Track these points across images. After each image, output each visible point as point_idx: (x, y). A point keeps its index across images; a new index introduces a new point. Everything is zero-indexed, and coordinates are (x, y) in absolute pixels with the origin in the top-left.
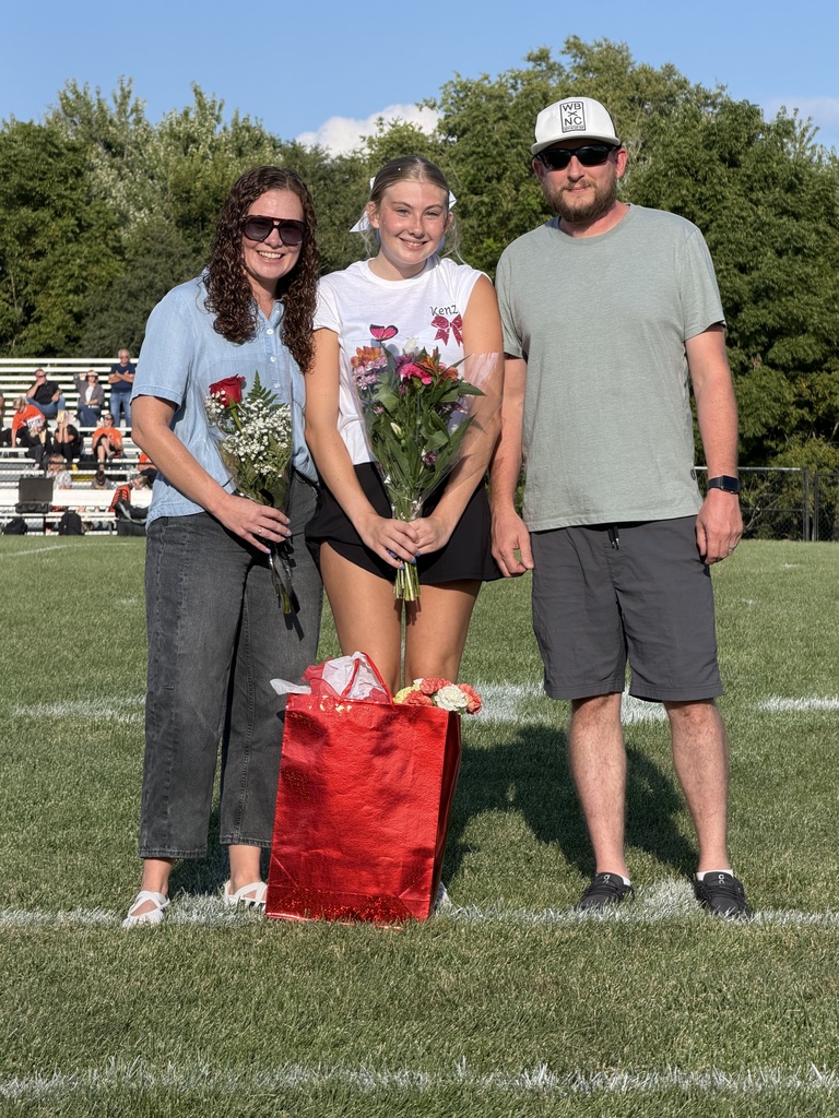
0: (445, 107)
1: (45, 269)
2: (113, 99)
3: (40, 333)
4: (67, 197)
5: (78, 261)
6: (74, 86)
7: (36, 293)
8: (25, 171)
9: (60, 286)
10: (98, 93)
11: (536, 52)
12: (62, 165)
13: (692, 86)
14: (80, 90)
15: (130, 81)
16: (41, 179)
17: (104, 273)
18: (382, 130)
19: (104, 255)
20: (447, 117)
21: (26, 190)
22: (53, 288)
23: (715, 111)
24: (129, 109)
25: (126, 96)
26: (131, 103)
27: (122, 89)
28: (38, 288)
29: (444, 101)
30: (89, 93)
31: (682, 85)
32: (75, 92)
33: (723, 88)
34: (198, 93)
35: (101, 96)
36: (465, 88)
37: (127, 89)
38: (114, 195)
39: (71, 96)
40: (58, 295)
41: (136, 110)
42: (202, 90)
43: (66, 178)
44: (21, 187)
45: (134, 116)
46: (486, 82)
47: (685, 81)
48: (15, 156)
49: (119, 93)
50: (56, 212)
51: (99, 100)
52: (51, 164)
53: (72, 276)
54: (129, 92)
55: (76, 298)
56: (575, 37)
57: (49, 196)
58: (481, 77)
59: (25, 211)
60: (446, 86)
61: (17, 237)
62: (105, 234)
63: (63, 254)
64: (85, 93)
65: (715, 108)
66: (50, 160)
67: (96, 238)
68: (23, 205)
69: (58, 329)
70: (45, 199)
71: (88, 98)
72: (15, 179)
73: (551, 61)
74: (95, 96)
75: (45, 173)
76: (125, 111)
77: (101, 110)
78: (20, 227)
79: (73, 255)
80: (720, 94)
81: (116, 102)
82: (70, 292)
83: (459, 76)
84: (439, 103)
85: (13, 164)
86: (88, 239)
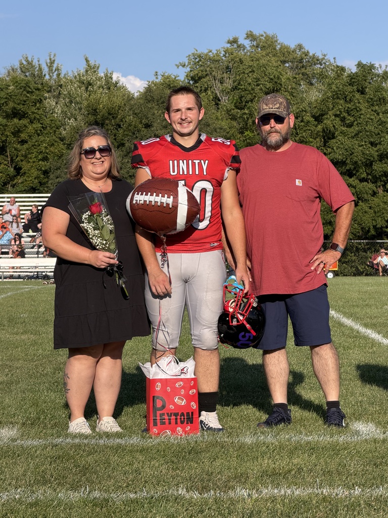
0: (190, 66)
1: (27, 149)
2: (46, 64)
3: (26, 181)
4: (36, 113)
5: (44, 145)
6: (27, 58)
7: (22, 161)
8: (15, 100)
9: (35, 157)
10: (39, 61)
11: (231, 39)
12: (34, 97)
13: (311, 54)
14: (30, 59)
15: (55, 55)
16: (23, 105)
17: (56, 151)
18: (157, 78)
19: (55, 141)
20: (191, 71)
21: (16, 110)
22: (31, 158)
23: (322, 67)
24: (54, 69)
25: (52, 62)
26: (55, 66)
27: (50, 59)
28: (23, 158)
29: (189, 63)
30: (34, 61)
31: (307, 54)
32: (27, 61)
33: (325, 55)
34: (87, 61)
35: (40, 63)
36: (200, 56)
37: (52, 59)
38: (56, 112)
39: (25, 63)
40: (34, 162)
41: (57, 69)
42: (89, 59)
43: (36, 104)
44: (14, 108)
45: (56, 72)
46: (210, 53)
47: (308, 52)
48: (10, 93)
49: (48, 61)
50: (30, 121)
51: (39, 65)
52: (28, 97)
53: (41, 152)
54: (54, 61)
55: (43, 163)
56: (250, 31)
57: (27, 113)
58: (207, 51)
59: (16, 120)
60: (189, 56)
61: (12, 133)
62: (55, 132)
63: (36, 141)
64: (32, 61)
65: (321, 65)
66: (28, 95)
67: (50, 133)
68: (14, 117)
69: (35, 179)
70: (25, 114)
71: (34, 64)
72: (11, 105)
73: (239, 43)
74: (37, 63)
75: (25, 101)
76: (52, 70)
77: (40, 69)
78: (14, 129)
79: (41, 142)
80: (324, 59)
81: (47, 65)
82: (40, 160)
83: (197, 51)
84: (187, 64)
85: (10, 97)
86: (47, 134)
